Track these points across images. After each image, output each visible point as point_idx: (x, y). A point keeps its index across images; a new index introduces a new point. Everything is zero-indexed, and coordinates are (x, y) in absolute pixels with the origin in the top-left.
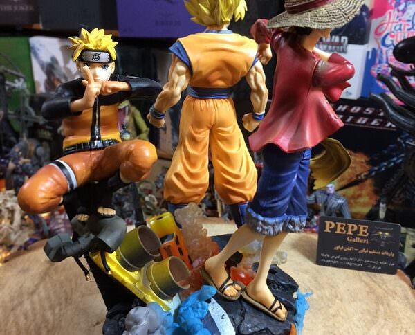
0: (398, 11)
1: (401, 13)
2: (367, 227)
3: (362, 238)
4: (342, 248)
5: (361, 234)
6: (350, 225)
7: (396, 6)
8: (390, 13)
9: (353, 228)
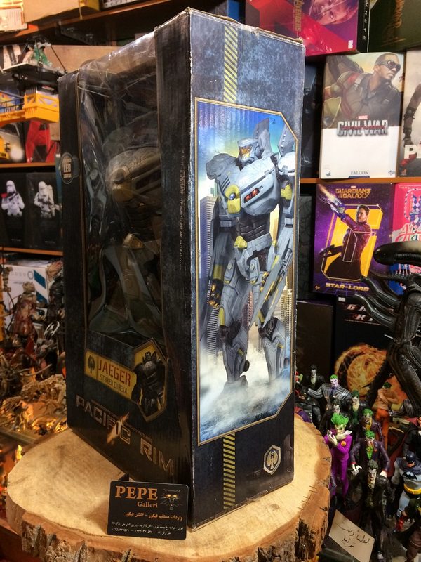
0: (414, 224)
1: (416, 226)
7: (411, 220)
8: (407, 226)
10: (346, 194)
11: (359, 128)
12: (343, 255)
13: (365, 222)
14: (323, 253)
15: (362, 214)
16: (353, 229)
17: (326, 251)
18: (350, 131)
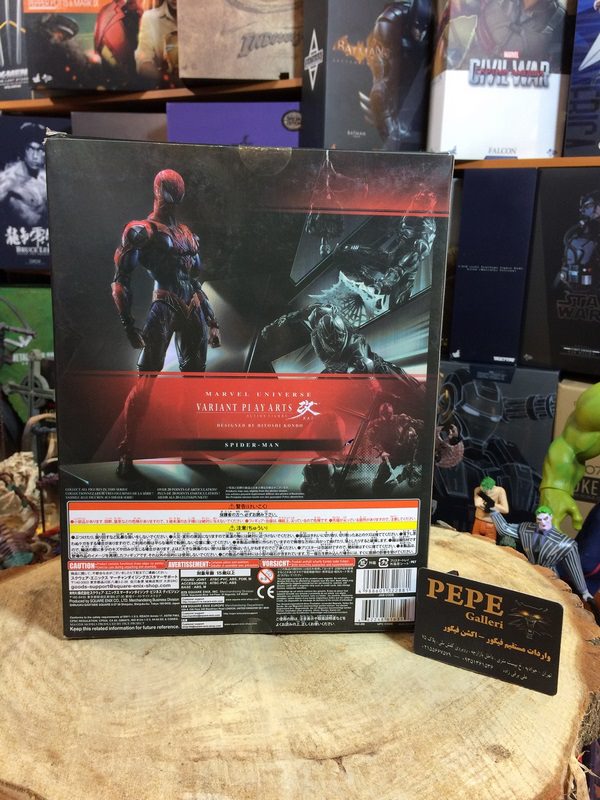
2: (501, 599)
3: (491, 617)
4: (457, 631)
5: (490, 610)
6: (471, 592)
9: (475, 596)
11: (503, 73)
18: (490, 77)
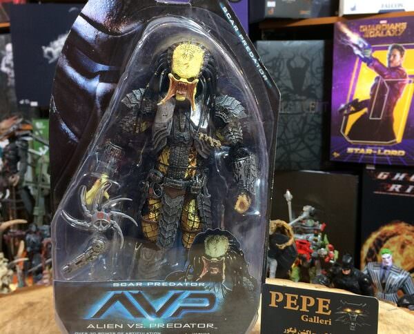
2: (329, 301)
3: (321, 317)
4: (295, 331)
5: (320, 311)
9: (308, 302)
10: (373, 32)
12: (370, 110)
13: (400, 66)
14: (343, 110)
15: (395, 56)
16: (383, 76)
17: (347, 107)
